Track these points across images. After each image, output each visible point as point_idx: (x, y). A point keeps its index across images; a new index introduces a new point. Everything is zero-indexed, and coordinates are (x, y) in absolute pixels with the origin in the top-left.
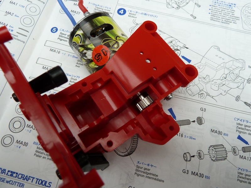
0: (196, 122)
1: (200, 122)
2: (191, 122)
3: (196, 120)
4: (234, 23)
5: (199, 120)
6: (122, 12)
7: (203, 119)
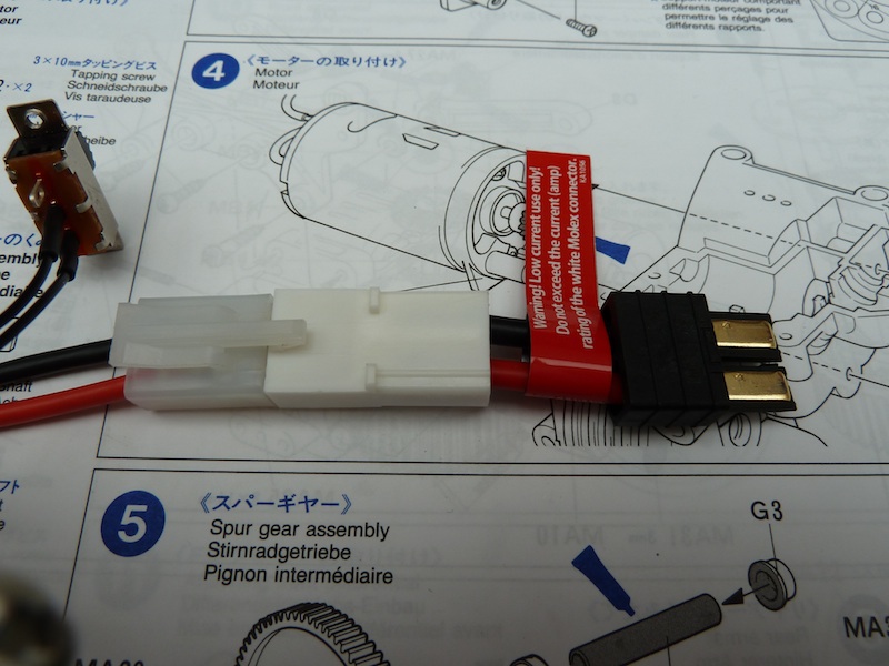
0: (750, 599)
1: (770, 593)
2: (723, 608)
3: (747, 588)
4: (782, 20)
5: (763, 579)
6: (216, 71)
7: (782, 569)
